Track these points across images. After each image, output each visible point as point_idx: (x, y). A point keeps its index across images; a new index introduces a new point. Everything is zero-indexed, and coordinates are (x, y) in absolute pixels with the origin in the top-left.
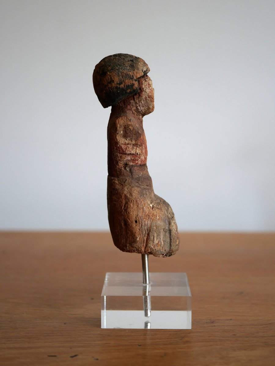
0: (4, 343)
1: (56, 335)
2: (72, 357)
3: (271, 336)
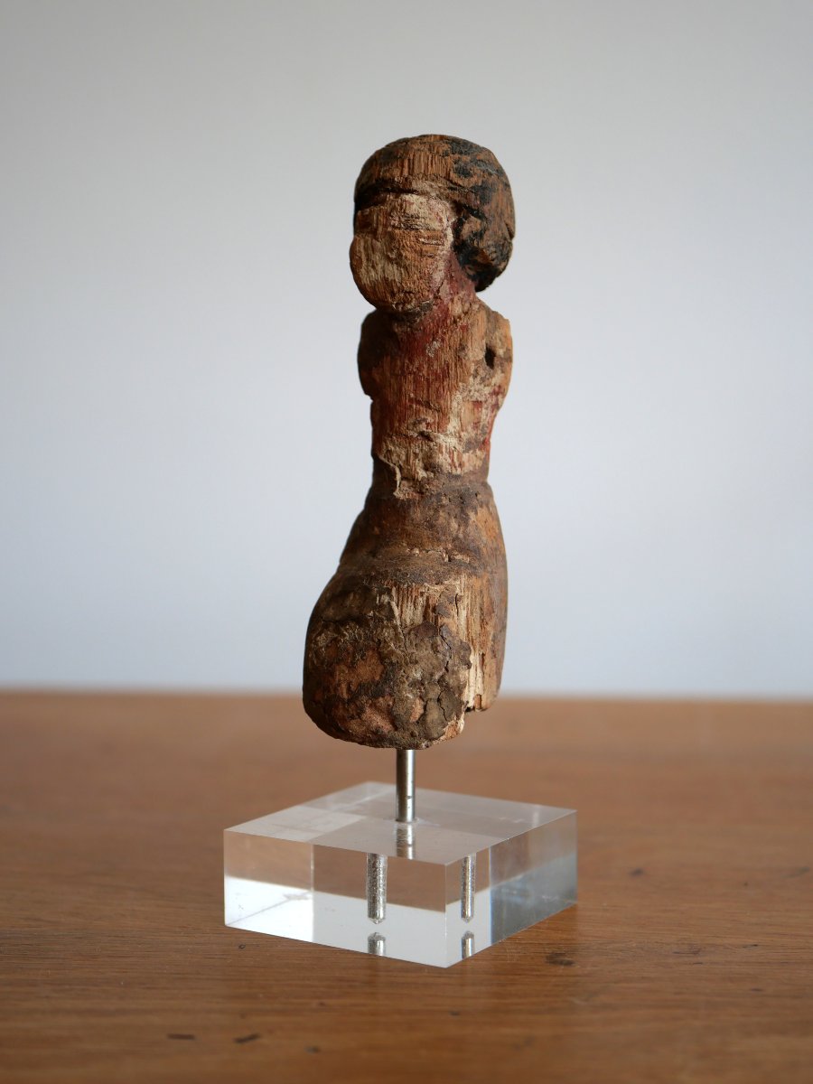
0: (47, 997)
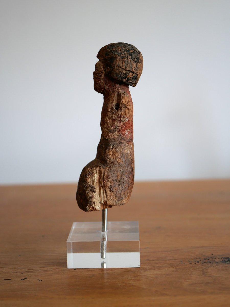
1: (12, 264)
2: (22, 280)
3: (176, 259)
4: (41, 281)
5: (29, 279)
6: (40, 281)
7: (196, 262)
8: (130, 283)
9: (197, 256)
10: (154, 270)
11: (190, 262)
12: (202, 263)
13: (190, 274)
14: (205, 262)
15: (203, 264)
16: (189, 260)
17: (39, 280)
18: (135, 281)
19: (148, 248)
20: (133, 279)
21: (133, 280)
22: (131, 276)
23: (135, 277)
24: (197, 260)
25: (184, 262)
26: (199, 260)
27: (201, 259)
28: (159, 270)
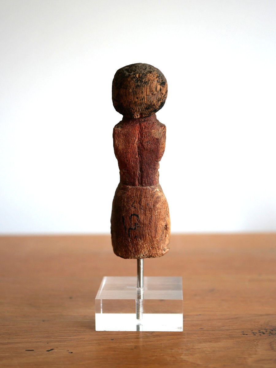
1: (34, 332)
2: (48, 351)
3: (236, 329)
4: (72, 353)
5: (56, 351)
6: (70, 354)
7: (261, 334)
8: (182, 358)
9: (262, 326)
10: (210, 342)
11: (254, 333)
12: (269, 334)
13: (254, 348)
14: (272, 334)
15: (270, 336)
16: (252, 331)
17: (69, 352)
18: (187, 356)
19: (200, 315)
20: (184, 352)
21: (185, 354)
22: (182, 349)
23: (187, 350)
24: (261, 331)
25: (246, 333)
26: (264, 331)
27: (266, 330)
28: (216, 342)
